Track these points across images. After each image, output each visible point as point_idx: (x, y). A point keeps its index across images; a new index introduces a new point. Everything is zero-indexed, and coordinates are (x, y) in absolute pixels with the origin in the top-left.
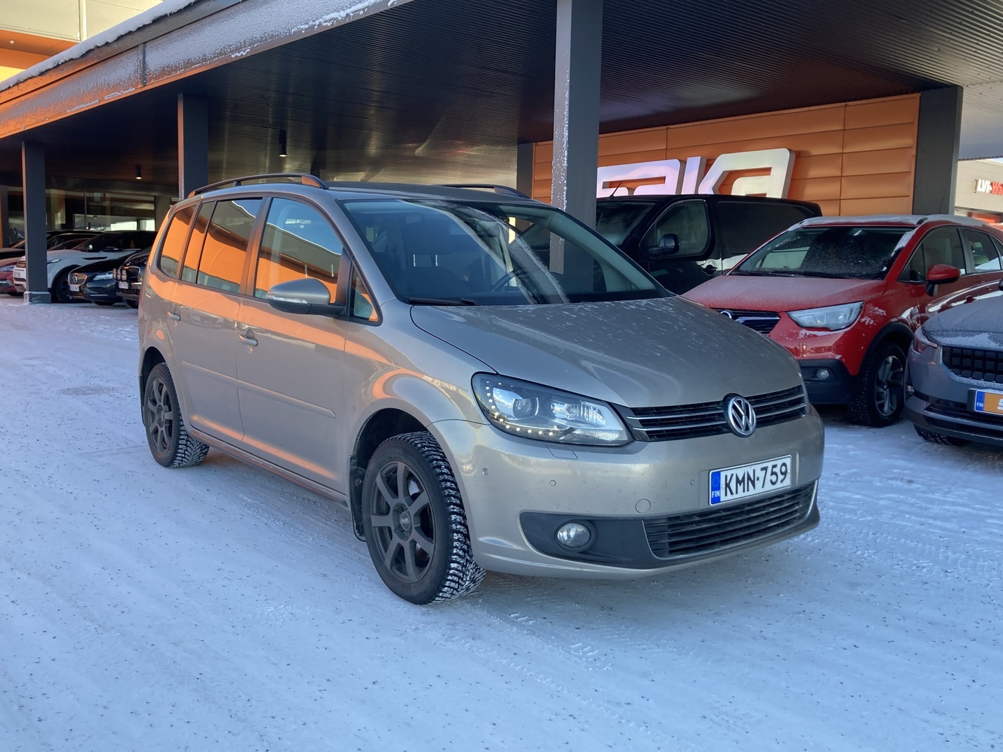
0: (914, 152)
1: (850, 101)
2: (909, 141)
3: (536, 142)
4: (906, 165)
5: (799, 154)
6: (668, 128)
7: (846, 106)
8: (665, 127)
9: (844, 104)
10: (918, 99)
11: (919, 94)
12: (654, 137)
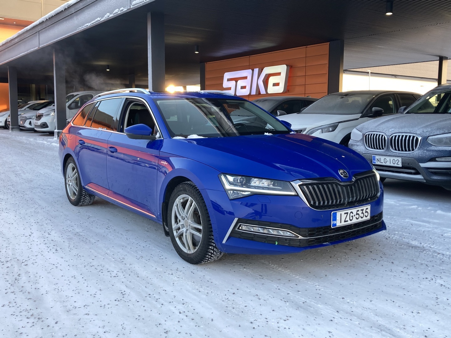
0: (328, 66)
1: (308, 45)
2: (326, 62)
3: (206, 62)
4: (326, 70)
5: (292, 67)
6: (250, 57)
7: (306, 47)
8: (249, 56)
9: (305, 47)
10: (329, 44)
11: (328, 43)
12: (245, 60)
